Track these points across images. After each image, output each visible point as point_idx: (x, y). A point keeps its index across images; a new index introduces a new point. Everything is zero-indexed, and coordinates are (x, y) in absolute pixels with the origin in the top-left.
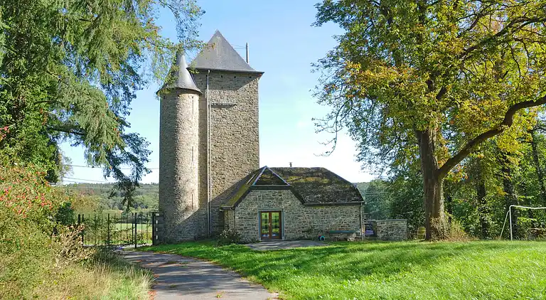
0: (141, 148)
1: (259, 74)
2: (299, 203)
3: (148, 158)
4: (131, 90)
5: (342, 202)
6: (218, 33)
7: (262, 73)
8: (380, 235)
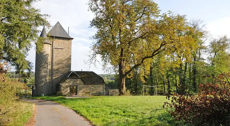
0: (30, 65)
1: (72, 39)
2: (83, 83)
3: (33, 68)
4: (28, 48)
5: (98, 83)
6: (58, 23)
7: (73, 38)
8: (110, 94)
